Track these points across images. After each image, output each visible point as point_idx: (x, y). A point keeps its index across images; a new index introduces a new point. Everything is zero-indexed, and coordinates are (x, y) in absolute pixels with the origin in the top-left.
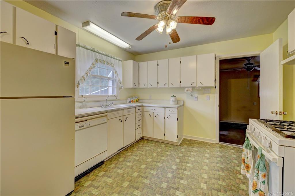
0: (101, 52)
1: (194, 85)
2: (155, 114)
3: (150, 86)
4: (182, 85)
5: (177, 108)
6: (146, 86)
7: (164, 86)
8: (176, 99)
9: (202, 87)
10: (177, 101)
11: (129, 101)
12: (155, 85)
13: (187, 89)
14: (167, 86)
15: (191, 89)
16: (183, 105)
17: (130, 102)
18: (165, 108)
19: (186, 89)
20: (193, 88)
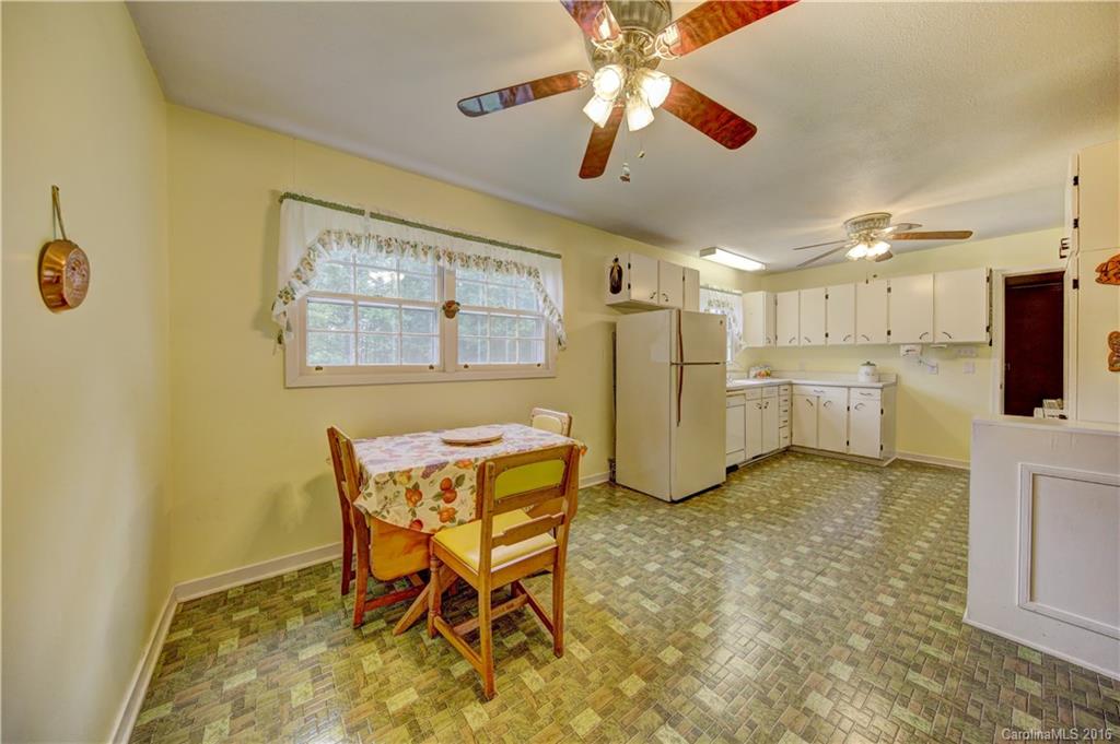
1: (927, 339)
2: (823, 401)
3: (804, 342)
4: (893, 339)
5: (882, 388)
6: (795, 343)
7: (844, 343)
8: (875, 370)
9: (950, 345)
10: (879, 376)
11: (753, 373)
12: (819, 340)
13: (907, 347)
14: (850, 341)
15: (918, 348)
16: (895, 384)
17: (755, 377)
18: (849, 388)
19: (903, 349)
20: (925, 346)
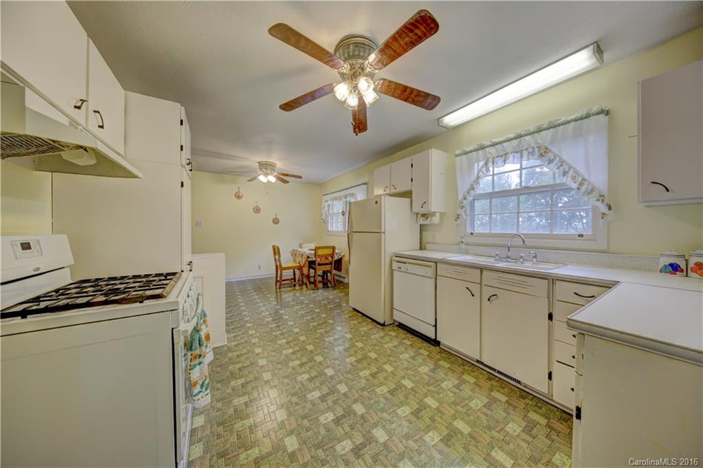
0: (501, 139)
